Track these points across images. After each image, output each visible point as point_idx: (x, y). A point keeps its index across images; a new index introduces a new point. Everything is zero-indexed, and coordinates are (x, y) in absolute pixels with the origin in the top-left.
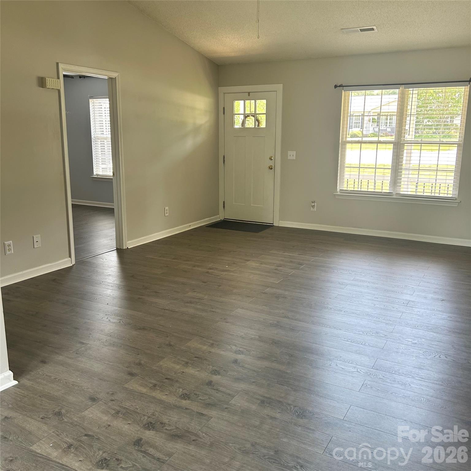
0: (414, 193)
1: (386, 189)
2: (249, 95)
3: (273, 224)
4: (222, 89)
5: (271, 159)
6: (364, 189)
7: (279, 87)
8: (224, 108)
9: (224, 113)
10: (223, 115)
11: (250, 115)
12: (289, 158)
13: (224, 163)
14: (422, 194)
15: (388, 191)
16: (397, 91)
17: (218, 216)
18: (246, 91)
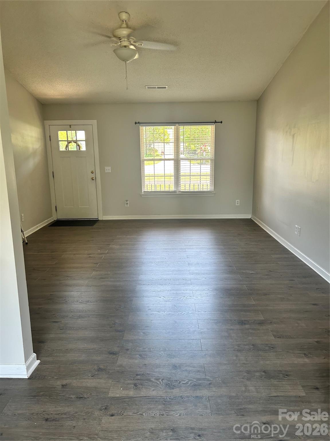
0: (189, 190)
1: (172, 189)
2: (70, 127)
3: (98, 219)
4: (48, 123)
5: (92, 173)
6: (158, 189)
7: (95, 122)
8: (50, 136)
9: (50, 140)
10: (50, 141)
11: (72, 142)
12: (106, 171)
13: (53, 177)
14: (193, 190)
15: (174, 190)
16: (173, 127)
17: (52, 217)
18: (68, 124)
